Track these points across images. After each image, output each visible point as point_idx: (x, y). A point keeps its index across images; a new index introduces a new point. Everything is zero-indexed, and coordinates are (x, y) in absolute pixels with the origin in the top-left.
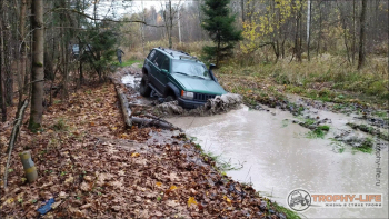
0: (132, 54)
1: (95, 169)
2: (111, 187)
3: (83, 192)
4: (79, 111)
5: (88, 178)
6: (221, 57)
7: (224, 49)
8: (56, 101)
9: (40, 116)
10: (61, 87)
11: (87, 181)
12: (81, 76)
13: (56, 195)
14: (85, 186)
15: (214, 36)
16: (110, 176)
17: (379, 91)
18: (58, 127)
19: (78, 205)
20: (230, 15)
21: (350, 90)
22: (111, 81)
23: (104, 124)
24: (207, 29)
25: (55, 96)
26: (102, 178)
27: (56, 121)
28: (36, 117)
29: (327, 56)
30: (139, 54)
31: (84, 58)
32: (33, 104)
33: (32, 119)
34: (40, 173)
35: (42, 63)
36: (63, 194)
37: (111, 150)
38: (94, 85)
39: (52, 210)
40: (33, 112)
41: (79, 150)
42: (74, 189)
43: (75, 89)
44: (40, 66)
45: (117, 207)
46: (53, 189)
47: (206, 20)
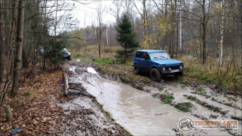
0: (77, 53)
1: (42, 115)
2: (49, 123)
3: (34, 125)
4: (40, 86)
5: (38, 119)
6: (127, 57)
7: (129, 52)
8: (28, 80)
9: (17, 89)
10: (31, 72)
11: (37, 120)
12: (44, 65)
13: (21, 126)
14: (36, 122)
15: (123, 44)
16: (49, 118)
17: (206, 78)
18: (27, 94)
19: (31, 131)
20: (132, 33)
21: (191, 77)
22: (61, 69)
23: (53, 93)
24: (119, 40)
25: (27, 77)
26: (45, 119)
27: (26, 91)
28: (15, 89)
29: (190, 57)
30: (82, 53)
31: (46, 56)
32: (14, 81)
33: (12, 90)
34: (14, 116)
35: (21, 59)
36: (24, 125)
37: (52, 106)
38: (51, 71)
39: (18, 133)
40: (13, 86)
41: (35, 106)
42: (30, 123)
43: (39, 73)
44: (20, 61)
45: (50, 132)
46: (20, 123)
47: (118, 36)
